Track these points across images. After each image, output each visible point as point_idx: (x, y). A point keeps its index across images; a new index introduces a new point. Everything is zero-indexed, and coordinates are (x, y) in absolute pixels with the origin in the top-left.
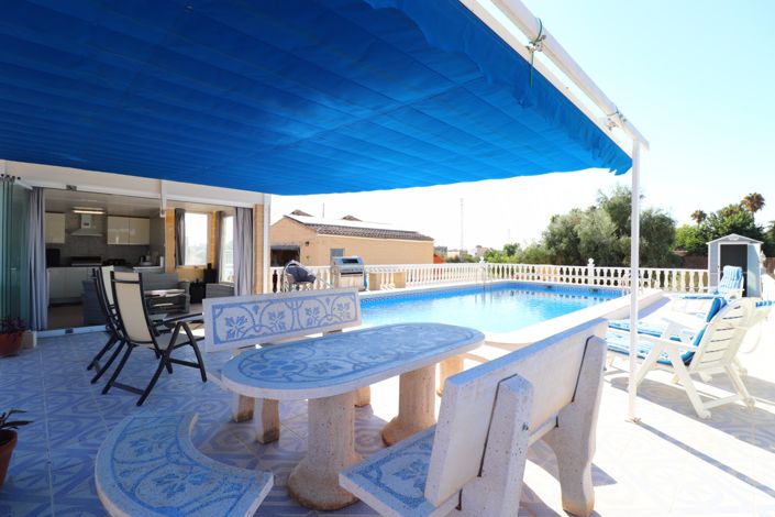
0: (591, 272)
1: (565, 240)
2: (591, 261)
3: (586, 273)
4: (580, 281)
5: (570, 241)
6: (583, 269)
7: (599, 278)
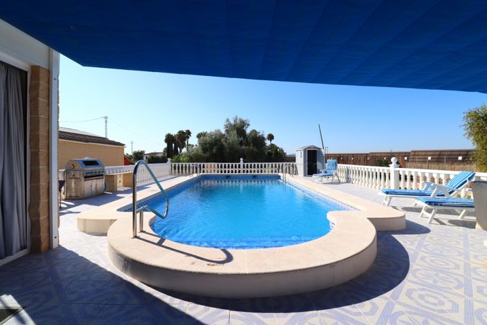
0: (242, 166)
1: (216, 147)
2: (241, 159)
3: (239, 167)
4: (236, 172)
5: (218, 149)
6: (237, 164)
7: (246, 170)
